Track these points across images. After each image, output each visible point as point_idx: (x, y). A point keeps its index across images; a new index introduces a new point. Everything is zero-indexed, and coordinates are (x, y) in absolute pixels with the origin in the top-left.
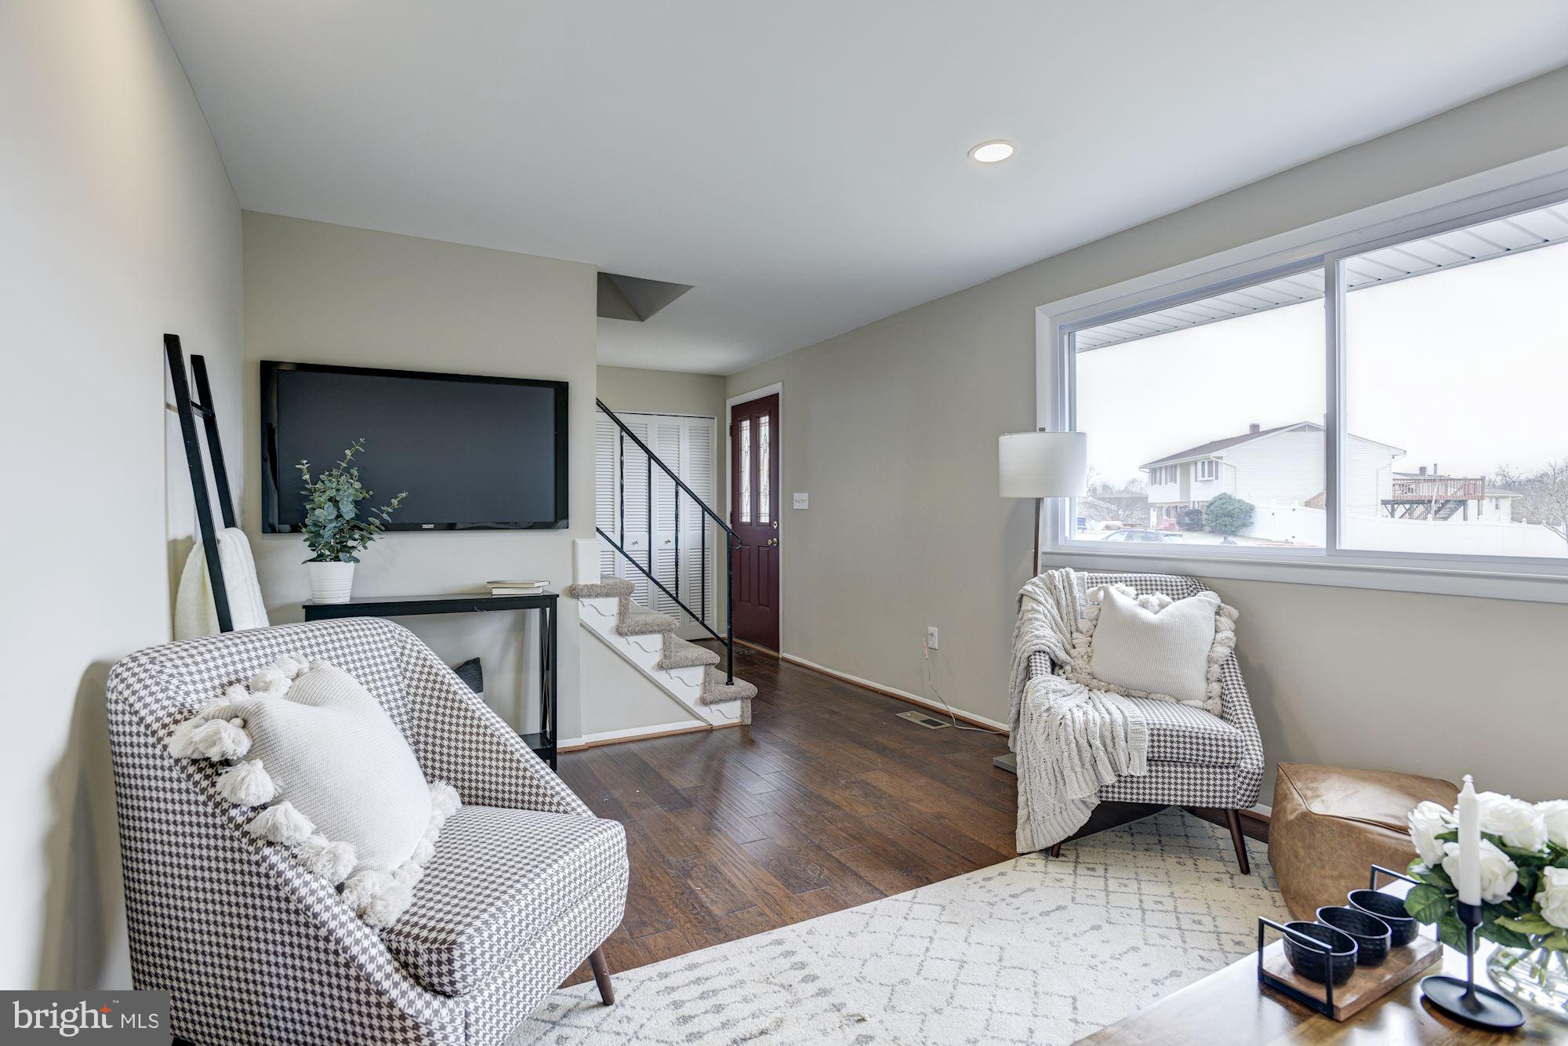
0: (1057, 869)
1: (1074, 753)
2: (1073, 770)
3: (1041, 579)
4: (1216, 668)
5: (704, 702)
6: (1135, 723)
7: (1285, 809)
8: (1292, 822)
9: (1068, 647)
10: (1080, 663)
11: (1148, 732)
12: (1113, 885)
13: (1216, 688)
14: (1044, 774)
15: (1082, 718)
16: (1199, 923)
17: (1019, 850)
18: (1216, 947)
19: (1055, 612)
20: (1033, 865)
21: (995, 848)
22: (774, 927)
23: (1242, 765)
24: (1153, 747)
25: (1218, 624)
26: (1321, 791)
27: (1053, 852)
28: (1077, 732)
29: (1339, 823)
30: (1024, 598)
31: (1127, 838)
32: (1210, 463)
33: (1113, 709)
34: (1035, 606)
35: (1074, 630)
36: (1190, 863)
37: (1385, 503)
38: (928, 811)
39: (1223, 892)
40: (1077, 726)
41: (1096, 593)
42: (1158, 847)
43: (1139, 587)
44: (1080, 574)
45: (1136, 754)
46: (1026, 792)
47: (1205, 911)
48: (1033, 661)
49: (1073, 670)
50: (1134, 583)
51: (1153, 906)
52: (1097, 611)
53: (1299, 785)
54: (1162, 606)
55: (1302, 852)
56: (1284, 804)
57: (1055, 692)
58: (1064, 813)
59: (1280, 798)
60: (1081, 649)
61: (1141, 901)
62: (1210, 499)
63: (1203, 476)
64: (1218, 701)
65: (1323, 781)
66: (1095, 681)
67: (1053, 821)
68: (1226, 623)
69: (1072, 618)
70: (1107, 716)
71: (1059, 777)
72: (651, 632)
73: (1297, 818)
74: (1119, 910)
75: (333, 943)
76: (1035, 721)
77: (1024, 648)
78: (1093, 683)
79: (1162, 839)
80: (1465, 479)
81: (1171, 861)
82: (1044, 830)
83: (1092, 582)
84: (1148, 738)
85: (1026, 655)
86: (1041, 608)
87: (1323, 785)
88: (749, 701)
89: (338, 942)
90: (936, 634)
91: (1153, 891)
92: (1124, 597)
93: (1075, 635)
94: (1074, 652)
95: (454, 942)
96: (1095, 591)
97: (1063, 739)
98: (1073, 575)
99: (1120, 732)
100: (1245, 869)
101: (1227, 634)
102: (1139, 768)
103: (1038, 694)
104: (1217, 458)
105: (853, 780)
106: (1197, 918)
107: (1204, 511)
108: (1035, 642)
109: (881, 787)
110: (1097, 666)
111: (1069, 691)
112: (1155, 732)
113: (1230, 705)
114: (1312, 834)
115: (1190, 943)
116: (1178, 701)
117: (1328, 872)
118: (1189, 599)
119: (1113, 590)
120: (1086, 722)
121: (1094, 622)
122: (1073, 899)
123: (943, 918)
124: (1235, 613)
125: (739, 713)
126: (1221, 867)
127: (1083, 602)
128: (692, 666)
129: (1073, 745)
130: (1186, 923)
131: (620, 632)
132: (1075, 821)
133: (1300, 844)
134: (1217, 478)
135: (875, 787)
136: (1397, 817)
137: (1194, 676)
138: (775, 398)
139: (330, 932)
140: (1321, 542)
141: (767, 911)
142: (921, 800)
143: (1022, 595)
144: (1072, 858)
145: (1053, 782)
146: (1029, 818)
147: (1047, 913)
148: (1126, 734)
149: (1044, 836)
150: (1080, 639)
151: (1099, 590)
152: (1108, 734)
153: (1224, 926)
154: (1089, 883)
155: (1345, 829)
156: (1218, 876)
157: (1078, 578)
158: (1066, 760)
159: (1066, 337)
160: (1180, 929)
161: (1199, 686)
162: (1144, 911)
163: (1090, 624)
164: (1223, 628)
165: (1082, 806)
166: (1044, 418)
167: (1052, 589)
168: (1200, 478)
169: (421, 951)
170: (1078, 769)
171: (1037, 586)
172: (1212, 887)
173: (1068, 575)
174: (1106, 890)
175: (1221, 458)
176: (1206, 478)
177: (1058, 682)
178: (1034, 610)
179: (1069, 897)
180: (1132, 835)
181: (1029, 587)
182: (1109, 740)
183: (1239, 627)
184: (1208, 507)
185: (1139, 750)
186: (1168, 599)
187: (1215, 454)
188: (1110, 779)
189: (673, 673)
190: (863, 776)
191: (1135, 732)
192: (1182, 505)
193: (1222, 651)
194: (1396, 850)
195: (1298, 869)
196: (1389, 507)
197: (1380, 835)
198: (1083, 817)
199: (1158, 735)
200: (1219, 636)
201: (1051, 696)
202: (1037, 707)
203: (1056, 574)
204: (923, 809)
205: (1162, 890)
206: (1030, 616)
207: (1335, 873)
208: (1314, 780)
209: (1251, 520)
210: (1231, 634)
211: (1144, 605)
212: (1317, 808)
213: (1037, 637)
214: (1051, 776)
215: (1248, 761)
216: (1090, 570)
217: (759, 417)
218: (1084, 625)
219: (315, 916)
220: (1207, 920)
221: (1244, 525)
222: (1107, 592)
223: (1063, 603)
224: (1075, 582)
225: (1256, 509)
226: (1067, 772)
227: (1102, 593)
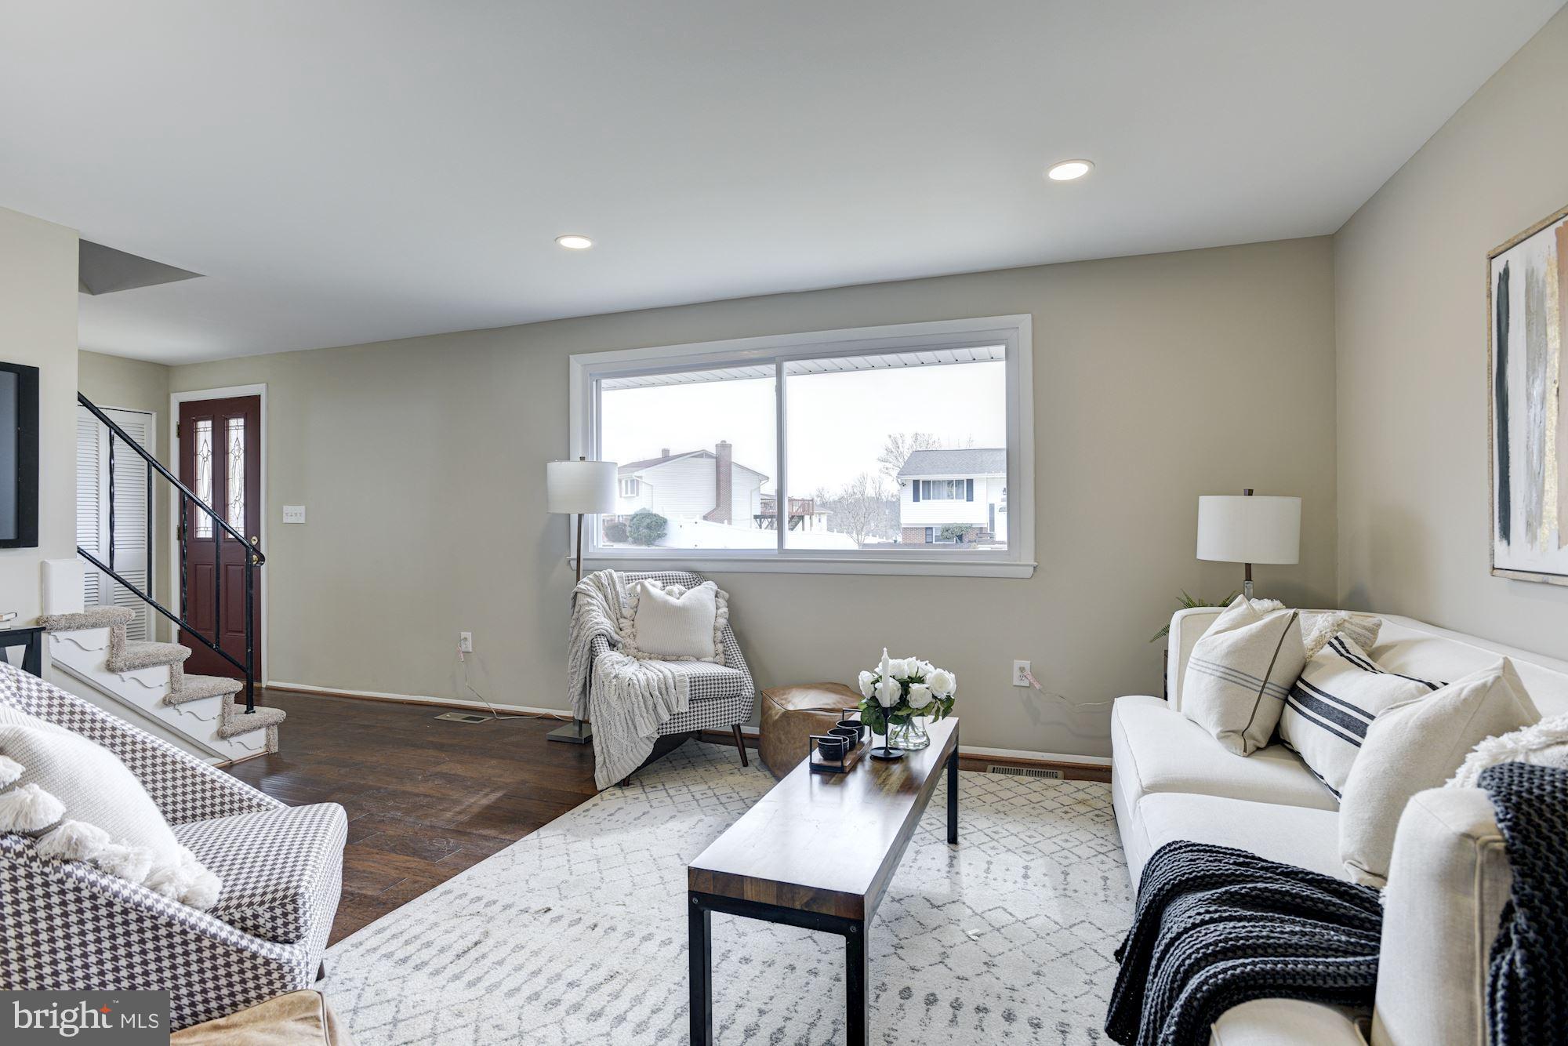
0: (629, 793)
1: (642, 704)
2: (641, 716)
3: (590, 579)
4: (719, 634)
5: (222, 736)
6: (680, 676)
7: (771, 715)
8: (777, 721)
9: (618, 630)
10: (628, 641)
11: (688, 680)
12: (672, 792)
13: (720, 647)
14: (618, 724)
15: (644, 678)
16: (731, 798)
17: (599, 789)
18: (744, 806)
19: (605, 604)
20: (614, 794)
21: (580, 792)
22: (434, 886)
23: (744, 693)
24: (691, 690)
25: (718, 604)
26: (790, 699)
27: (624, 783)
28: (642, 687)
29: (802, 713)
30: (579, 595)
31: (668, 765)
32: (632, 481)
33: (663, 669)
34: (590, 600)
35: (619, 616)
36: (712, 769)
37: (756, 517)
38: (512, 780)
39: (738, 778)
40: (642, 684)
41: (635, 587)
42: (690, 765)
43: (665, 581)
44: (620, 573)
45: (682, 697)
46: (601, 743)
47: (731, 791)
48: (596, 642)
49: (625, 646)
50: (661, 578)
51: (701, 797)
52: (637, 601)
53: (776, 699)
54: (681, 594)
55: (783, 737)
56: (770, 712)
57: (617, 663)
58: (634, 750)
59: (766, 710)
60: (628, 630)
61: (693, 796)
62: (632, 512)
63: (627, 493)
64: (722, 655)
65: (789, 693)
66: (640, 653)
67: (626, 758)
68: (722, 603)
69: (617, 608)
70: (660, 673)
71: (631, 724)
72: (155, 664)
73: (780, 717)
74: (682, 804)
75: (179, 925)
76: (606, 688)
77: (587, 635)
78: (640, 655)
79: (690, 759)
80: (803, 500)
81: (701, 771)
82: (620, 768)
83: (629, 580)
84: (689, 685)
85: (590, 638)
86: (595, 602)
87: (790, 695)
88: (276, 726)
89: (182, 923)
90: (470, 639)
91: (698, 789)
92: (655, 589)
93: (621, 620)
94: (622, 633)
95: (296, 894)
96: (633, 587)
97: (633, 694)
98: (615, 575)
99: (671, 681)
100: (745, 764)
101: (724, 610)
102: (684, 707)
103: (606, 666)
104: (638, 477)
105: (429, 774)
106: (728, 795)
107: (627, 523)
108: (596, 627)
109: (458, 773)
110: (640, 642)
111: (627, 662)
112: (693, 680)
113: (731, 657)
114: (789, 724)
115: (730, 809)
116: (698, 659)
117: (798, 744)
118: (697, 588)
119: (647, 583)
120: (648, 680)
121: (635, 610)
122: (651, 806)
123: (568, 841)
124: (727, 595)
125: (264, 742)
126: (730, 766)
127: (623, 595)
128: (209, 697)
129: (640, 698)
130: (724, 799)
131: (110, 668)
132: (643, 753)
133: (782, 733)
134: (638, 495)
135: (453, 775)
136: (827, 704)
137: (706, 641)
138: (256, 399)
139: (172, 917)
140: (775, 546)
141: (418, 878)
142: (502, 775)
143: (577, 593)
144: (639, 784)
145: (626, 730)
146: (605, 761)
147: (639, 818)
148: (675, 683)
149: (619, 772)
150: (625, 623)
151: (637, 584)
152: (663, 686)
153: (744, 795)
154: (657, 795)
155: (804, 716)
156: (731, 771)
157: (618, 577)
158: (636, 710)
159: (594, 383)
160: (721, 803)
161: (709, 647)
162: (697, 801)
163: (632, 611)
164: (721, 606)
165: (647, 742)
166: (577, 451)
167: (600, 587)
168: (624, 494)
169: (260, 913)
170: (645, 715)
171: (588, 584)
172: (730, 778)
173: (611, 574)
174: (669, 796)
175: (641, 477)
176: (629, 495)
177: (616, 656)
178: (589, 604)
179: (648, 805)
180: (671, 762)
181: (582, 586)
182: (664, 688)
183: (730, 604)
184: (632, 520)
185: (683, 693)
186: (683, 588)
187: (637, 474)
188: (666, 717)
189: (183, 708)
190: (438, 769)
191: (681, 681)
192: (608, 519)
193: (722, 621)
194: (830, 722)
195: (781, 749)
196: (758, 520)
197: (822, 715)
198: (648, 750)
199: (695, 681)
200: (720, 611)
201: (616, 666)
202: (607, 675)
203: (602, 574)
204: (508, 781)
205: (704, 787)
206: (587, 608)
207: (801, 744)
208: (784, 694)
209: (665, 532)
210: (726, 610)
211: (670, 593)
212: (791, 708)
213: (597, 624)
214: (625, 725)
215: (746, 690)
216: (625, 571)
217: (228, 419)
218: (627, 612)
219: (149, 909)
220: (734, 795)
221: (659, 536)
222: (643, 586)
223: (610, 596)
224: (617, 580)
225: (669, 522)
226: (638, 718)
227: (639, 587)
